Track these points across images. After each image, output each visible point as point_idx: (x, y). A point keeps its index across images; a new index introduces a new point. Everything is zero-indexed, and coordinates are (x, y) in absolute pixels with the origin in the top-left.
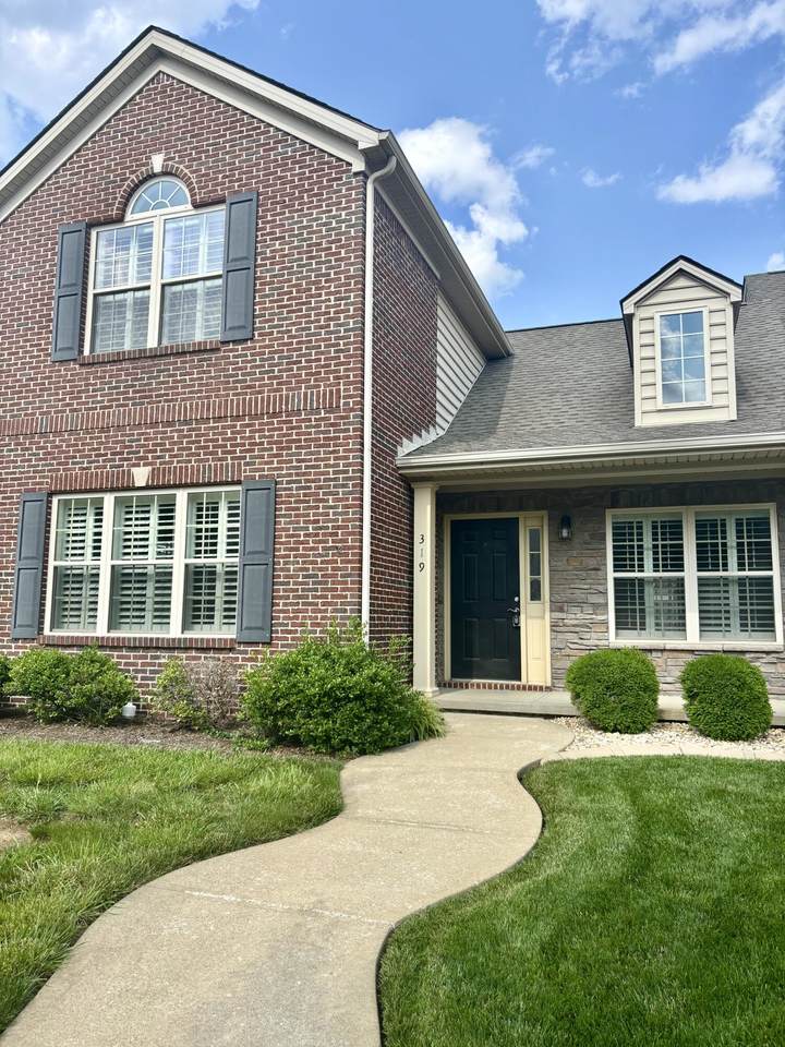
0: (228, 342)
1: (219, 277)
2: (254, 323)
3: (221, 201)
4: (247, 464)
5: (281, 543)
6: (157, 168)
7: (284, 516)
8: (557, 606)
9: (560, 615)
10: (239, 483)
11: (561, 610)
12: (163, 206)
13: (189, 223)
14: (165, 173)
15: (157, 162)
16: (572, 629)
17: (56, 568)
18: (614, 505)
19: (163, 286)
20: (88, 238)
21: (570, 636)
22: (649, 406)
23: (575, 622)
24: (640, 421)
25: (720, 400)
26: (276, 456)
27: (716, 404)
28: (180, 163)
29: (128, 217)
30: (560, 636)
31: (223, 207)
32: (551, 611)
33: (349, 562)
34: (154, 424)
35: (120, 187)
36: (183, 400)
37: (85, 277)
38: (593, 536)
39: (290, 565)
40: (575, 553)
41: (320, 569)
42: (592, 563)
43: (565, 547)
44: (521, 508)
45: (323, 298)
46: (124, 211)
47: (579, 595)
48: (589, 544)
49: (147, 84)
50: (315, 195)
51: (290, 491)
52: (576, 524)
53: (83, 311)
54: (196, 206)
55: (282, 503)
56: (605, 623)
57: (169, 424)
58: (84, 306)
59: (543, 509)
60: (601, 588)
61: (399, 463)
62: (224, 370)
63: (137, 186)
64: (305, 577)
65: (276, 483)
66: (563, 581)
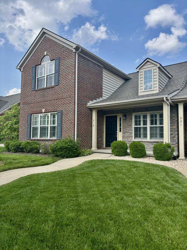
0: (55, 86)
1: (54, 74)
2: (59, 82)
3: (54, 60)
4: (58, 108)
5: (63, 122)
6: (45, 55)
7: (63, 117)
8: (124, 133)
9: (124, 135)
10: (57, 111)
11: (124, 134)
12: (47, 61)
13: (51, 64)
14: (47, 55)
15: (45, 53)
16: (126, 137)
17: (33, 127)
18: (134, 112)
19: (47, 76)
20: (36, 68)
21: (126, 139)
22: (141, 91)
23: (126, 136)
24: (140, 94)
25: (155, 89)
26: (62, 106)
27: (154, 90)
28: (49, 53)
29: (42, 64)
30: (124, 139)
31: (54, 61)
32: (123, 134)
33: (73, 125)
34: (45, 101)
35: (40, 58)
36: (49, 97)
37: (36, 75)
38: (130, 119)
39: (64, 126)
40: (127, 122)
41: (68, 127)
42: (130, 124)
43: (125, 121)
44: (117, 113)
45: (69, 76)
46: (41, 63)
47: (127, 131)
48: (129, 120)
49: (44, 39)
50: (68, 57)
51: (64, 112)
52: (127, 116)
53: (35, 82)
54: (51, 61)
55: (63, 115)
56: (132, 136)
57: (47, 101)
58: (36, 80)
59: (121, 113)
60: (131, 129)
61: (87, 106)
62: (55, 91)
63: (43, 58)
64: (66, 128)
65: (62, 111)
66: (125, 128)
